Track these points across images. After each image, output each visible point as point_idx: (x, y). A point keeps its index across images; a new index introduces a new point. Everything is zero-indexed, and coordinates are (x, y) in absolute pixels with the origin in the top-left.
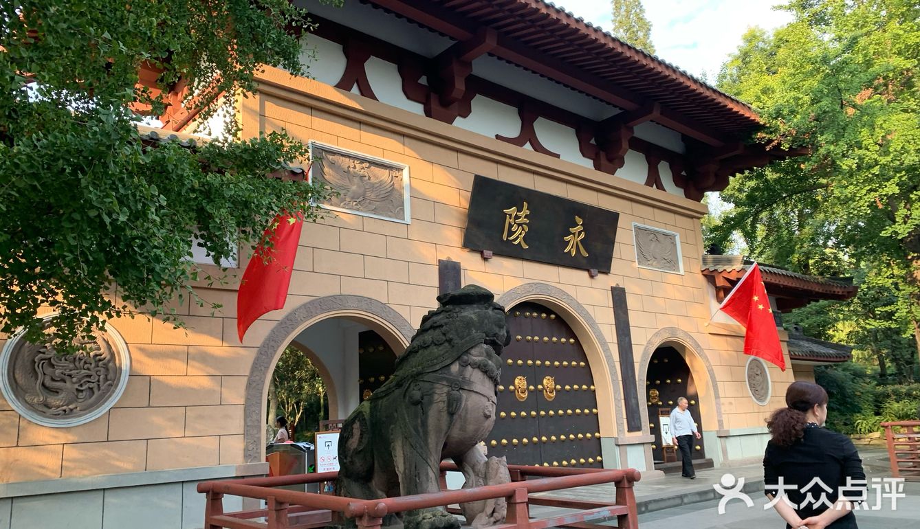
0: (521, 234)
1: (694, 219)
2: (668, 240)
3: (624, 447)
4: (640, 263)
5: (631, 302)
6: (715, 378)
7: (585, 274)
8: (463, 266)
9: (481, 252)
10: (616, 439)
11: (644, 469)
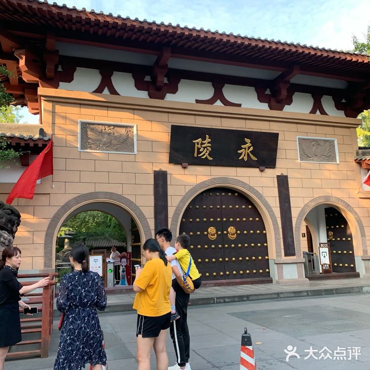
0: (206, 152)
1: (351, 129)
2: (328, 144)
3: (281, 265)
4: (301, 159)
7: (257, 170)
9: (181, 164)
10: (275, 260)
11: (297, 277)
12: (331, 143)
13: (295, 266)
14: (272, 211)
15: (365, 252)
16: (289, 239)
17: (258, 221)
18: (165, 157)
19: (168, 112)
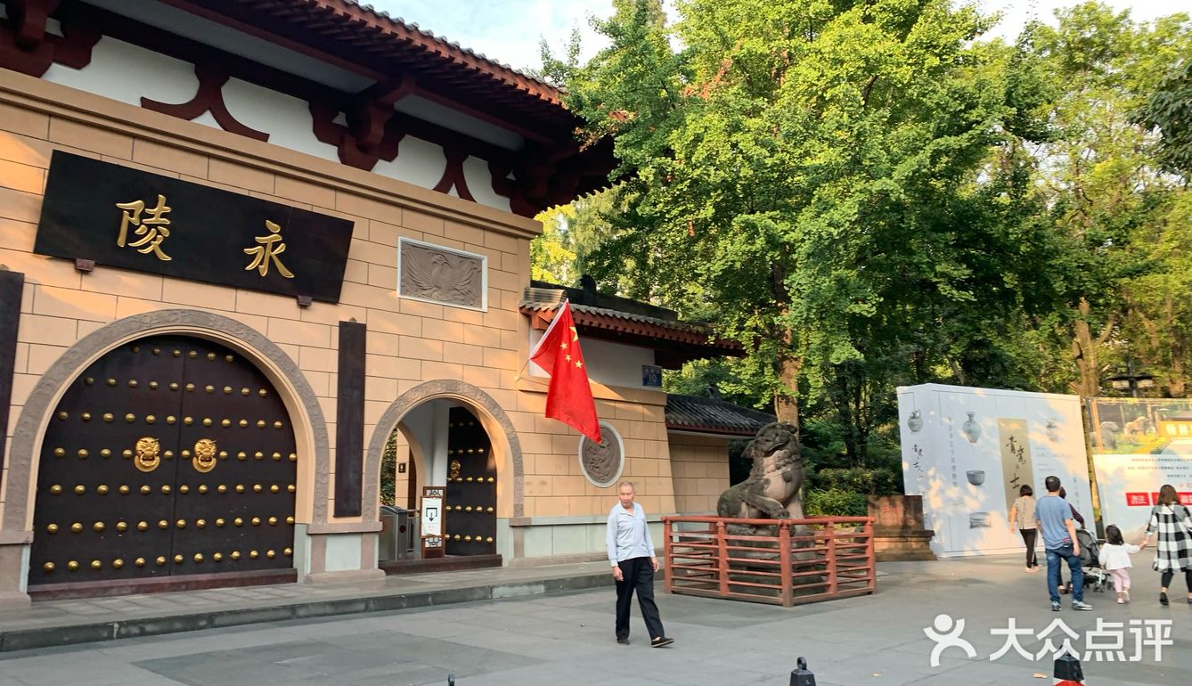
0: (155, 239)
1: (520, 240)
2: (467, 264)
3: (322, 537)
4: (403, 292)
5: (373, 343)
6: (519, 448)
7: (290, 304)
8: (28, 277)
9: (73, 261)
10: (308, 525)
11: (357, 567)
12: (475, 264)
13: (357, 540)
14: (317, 405)
15: (519, 508)
16: (352, 476)
17: (279, 429)
18: (25, 235)
19: (51, 115)
